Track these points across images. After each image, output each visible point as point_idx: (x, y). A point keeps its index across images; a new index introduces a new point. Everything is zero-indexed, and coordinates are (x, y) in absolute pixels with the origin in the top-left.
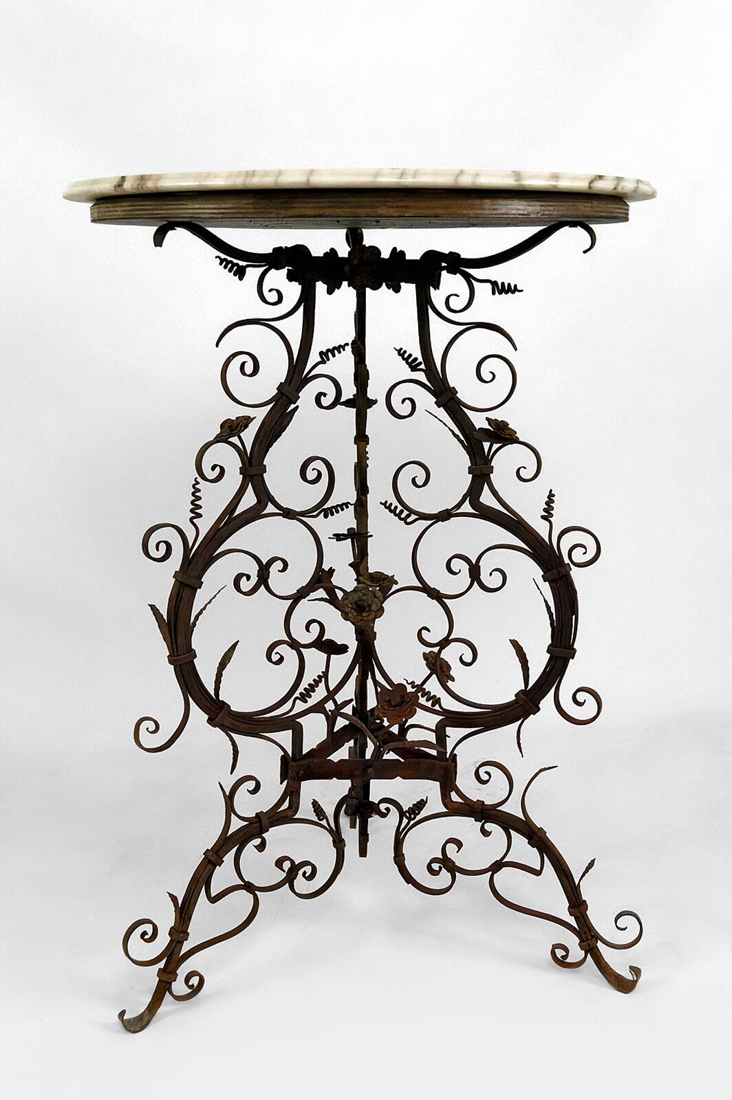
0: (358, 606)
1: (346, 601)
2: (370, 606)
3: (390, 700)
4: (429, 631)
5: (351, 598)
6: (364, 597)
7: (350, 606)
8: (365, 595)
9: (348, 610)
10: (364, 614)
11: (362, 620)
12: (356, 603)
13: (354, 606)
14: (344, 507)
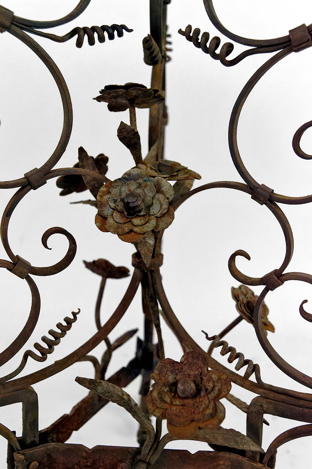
0: (127, 205)
1: (106, 197)
2: (149, 207)
3: (175, 384)
4: (249, 258)
5: (115, 191)
6: (139, 191)
7: (112, 205)
8: (140, 186)
9: (107, 212)
10: (136, 221)
11: (131, 231)
12: (122, 200)
13: (120, 206)
14: (116, 33)
